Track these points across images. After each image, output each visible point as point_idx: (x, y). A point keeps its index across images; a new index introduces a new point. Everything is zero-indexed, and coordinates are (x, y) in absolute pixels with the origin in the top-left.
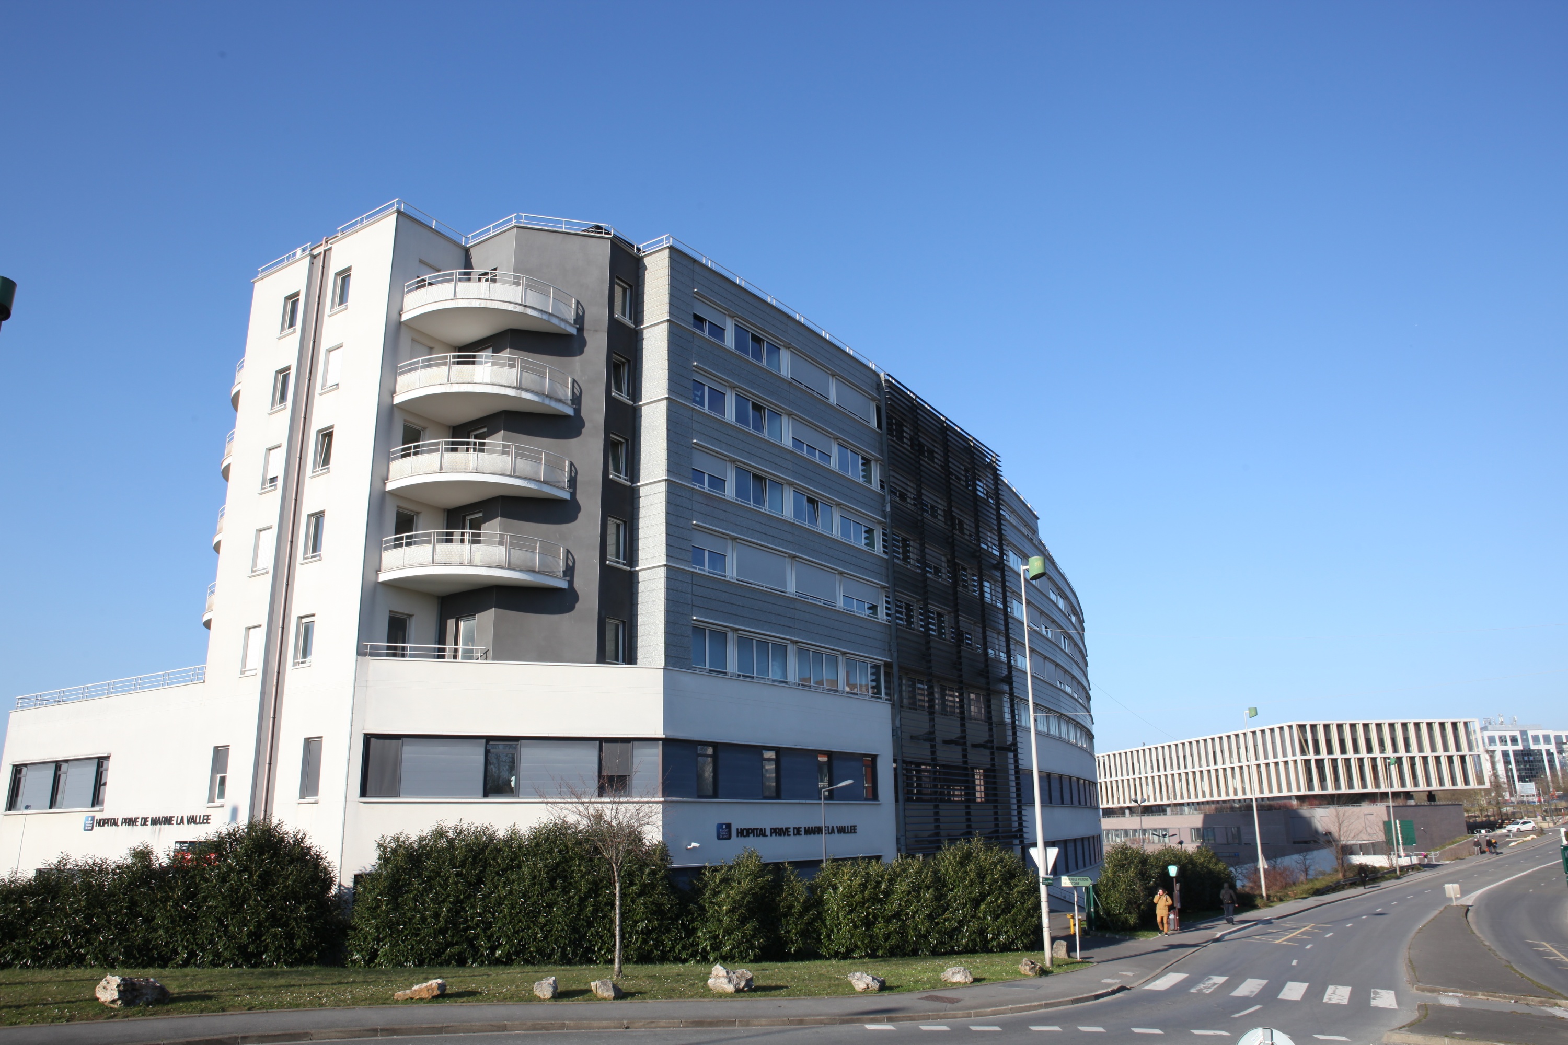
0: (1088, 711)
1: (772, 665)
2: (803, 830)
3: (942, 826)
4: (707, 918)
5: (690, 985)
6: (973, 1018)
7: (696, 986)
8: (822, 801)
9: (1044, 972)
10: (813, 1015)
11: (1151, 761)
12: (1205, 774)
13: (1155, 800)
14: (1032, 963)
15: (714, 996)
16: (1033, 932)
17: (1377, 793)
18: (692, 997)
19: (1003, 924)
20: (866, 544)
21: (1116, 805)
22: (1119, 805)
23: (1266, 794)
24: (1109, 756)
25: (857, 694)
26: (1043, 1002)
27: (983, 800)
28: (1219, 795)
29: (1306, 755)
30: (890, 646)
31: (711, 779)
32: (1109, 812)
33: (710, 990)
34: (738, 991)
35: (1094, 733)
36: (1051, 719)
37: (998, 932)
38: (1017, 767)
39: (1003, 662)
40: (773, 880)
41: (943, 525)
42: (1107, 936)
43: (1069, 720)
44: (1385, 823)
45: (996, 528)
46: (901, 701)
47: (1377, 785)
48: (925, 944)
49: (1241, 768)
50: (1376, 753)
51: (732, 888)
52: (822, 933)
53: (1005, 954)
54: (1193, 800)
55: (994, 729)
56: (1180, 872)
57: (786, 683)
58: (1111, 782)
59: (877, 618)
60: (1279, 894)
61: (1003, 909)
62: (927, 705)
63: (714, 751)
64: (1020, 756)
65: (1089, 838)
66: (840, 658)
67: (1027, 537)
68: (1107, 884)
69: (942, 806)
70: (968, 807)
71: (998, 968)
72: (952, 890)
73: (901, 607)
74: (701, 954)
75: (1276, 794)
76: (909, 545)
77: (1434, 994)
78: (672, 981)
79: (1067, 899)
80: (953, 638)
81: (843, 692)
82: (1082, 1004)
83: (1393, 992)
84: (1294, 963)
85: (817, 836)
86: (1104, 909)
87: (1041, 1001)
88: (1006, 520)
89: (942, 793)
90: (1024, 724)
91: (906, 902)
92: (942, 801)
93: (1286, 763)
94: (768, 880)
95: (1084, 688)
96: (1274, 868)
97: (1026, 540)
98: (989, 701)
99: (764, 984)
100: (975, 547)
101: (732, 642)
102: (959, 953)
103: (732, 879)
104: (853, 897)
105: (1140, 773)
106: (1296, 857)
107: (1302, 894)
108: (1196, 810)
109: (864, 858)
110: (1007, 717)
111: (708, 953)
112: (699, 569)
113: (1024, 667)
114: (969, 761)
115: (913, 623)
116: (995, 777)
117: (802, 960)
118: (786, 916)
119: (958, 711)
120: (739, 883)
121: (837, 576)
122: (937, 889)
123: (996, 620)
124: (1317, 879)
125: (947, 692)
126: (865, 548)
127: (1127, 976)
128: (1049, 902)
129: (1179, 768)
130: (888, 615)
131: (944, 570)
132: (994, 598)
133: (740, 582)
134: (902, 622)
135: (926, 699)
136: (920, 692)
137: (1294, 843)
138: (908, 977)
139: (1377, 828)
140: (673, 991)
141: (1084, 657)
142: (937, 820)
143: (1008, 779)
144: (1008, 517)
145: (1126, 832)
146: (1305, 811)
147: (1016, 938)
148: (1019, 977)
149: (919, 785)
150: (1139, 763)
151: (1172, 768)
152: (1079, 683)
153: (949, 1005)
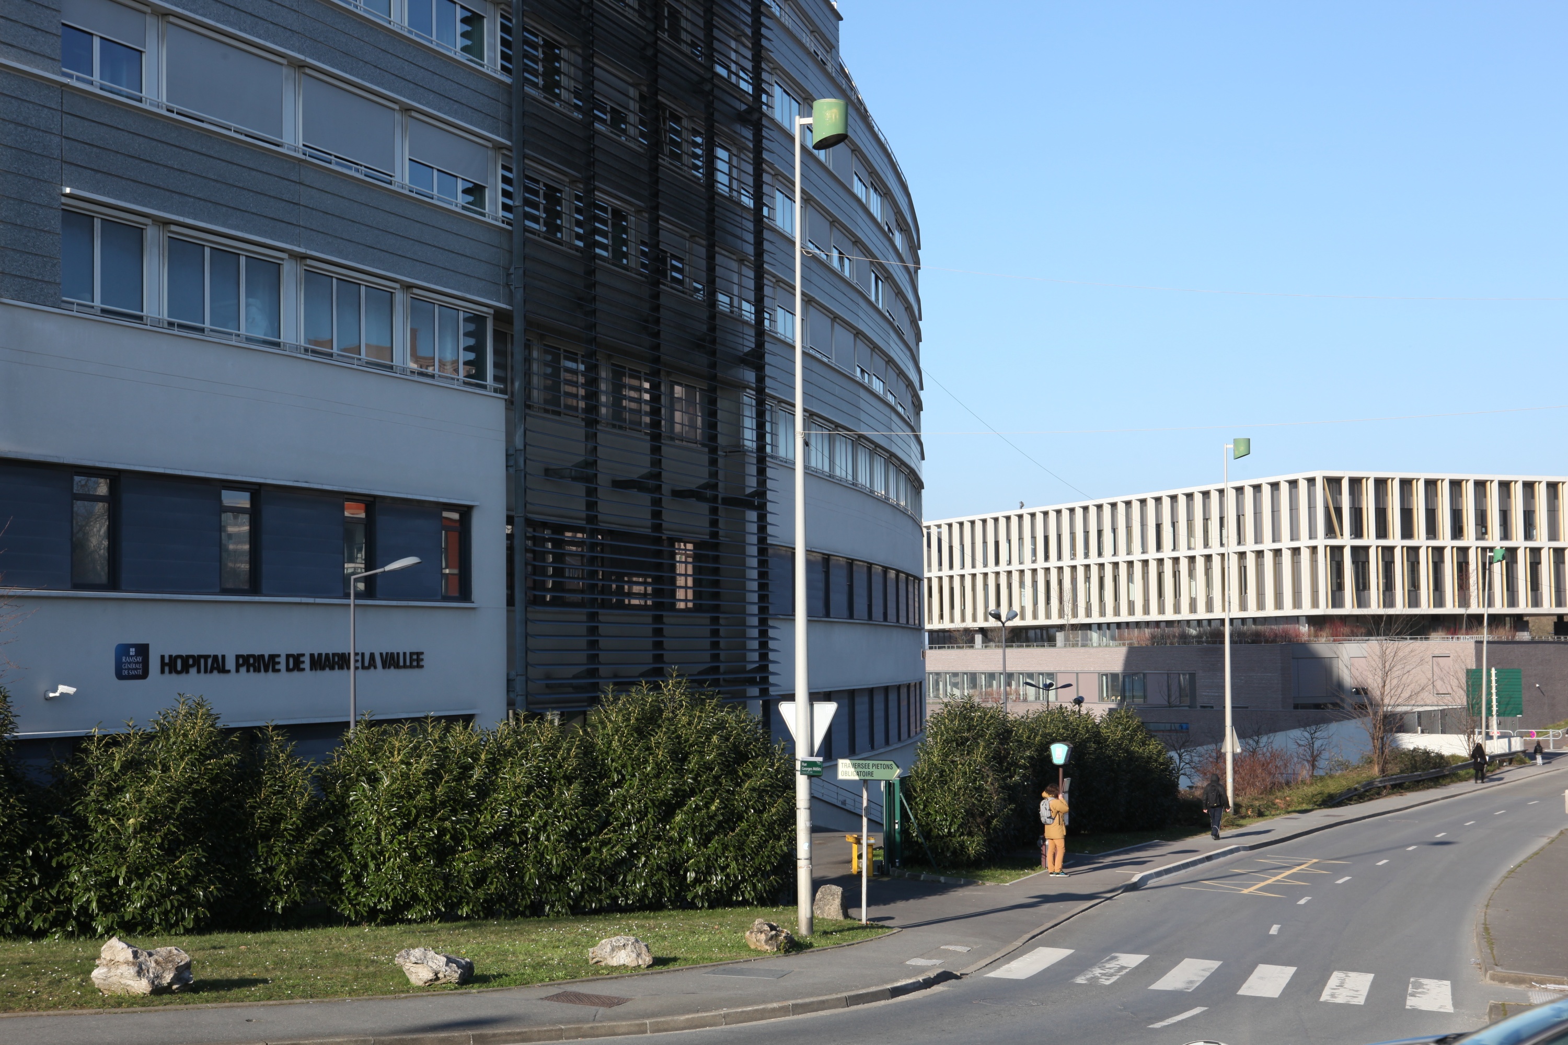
0: (914, 429)
1: (247, 305)
2: (307, 659)
3: (603, 657)
4: (91, 844)
5: (51, 983)
6: (649, 1034)
7: (64, 983)
8: (351, 601)
9: (794, 946)
10: (320, 1036)
11: (1034, 538)
12: (1138, 567)
13: (1035, 616)
14: (772, 928)
15: (105, 1003)
16: (775, 871)
17: (1462, 615)
18: (55, 1006)
19: (719, 853)
20: (465, 49)
21: (958, 624)
22: (963, 625)
23: (1252, 612)
24: (950, 525)
25: (433, 376)
26: (790, 1003)
27: (690, 605)
28: (1161, 610)
29: (1335, 537)
30: (508, 275)
31: (103, 552)
32: (942, 639)
33: (95, 991)
34: (158, 991)
35: (924, 478)
36: (838, 444)
37: (708, 867)
38: (762, 540)
39: (746, 323)
40: (242, 764)
41: (635, 17)
42: (922, 878)
43: (875, 449)
44: (1469, 672)
45: (749, 32)
46: (528, 396)
47: (1464, 600)
48: (558, 891)
49: (1208, 558)
50: (1470, 539)
51: (149, 781)
52: (344, 871)
53: (720, 910)
54: (1110, 618)
55: (721, 462)
56: (1073, 755)
57: (277, 345)
58: (951, 577)
59: (483, 215)
60: (1257, 803)
61: (720, 822)
62: (582, 404)
63: (112, 488)
64: (770, 518)
65: (899, 687)
66: (399, 297)
67: (813, 56)
68: (930, 775)
69: (605, 615)
70: (658, 619)
71: (704, 938)
72: (618, 785)
73: (536, 193)
74: (76, 918)
75: (1270, 611)
76: (558, 58)
77: (1523, 987)
78: (9, 976)
79: (848, 807)
80: (644, 265)
81: (404, 371)
82: (866, 1006)
83: (1448, 983)
84: (1274, 930)
85: (337, 673)
86: (919, 825)
87: (786, 999)
88: (772, 17)
89: (605, 590)
90: (782, 453)
91: (522, 808)
92: (605, 604)
93: (1296, 551)
94: (229, 764)
95: (910, 384)
96: (1254, 752)
97: (810, 63)
98: (713, 402)
99: (216, 976)
100: (702, 71)
101: (156, 251)
102: (627, 910)
103: (150, 762)
104: (411, 797)
105: (1010, 563)
106: (1297, 734)
107: (1300, 803)
108: (1113, 638)
109: (438, 719)
110: (749, 436)
111: (92, 918)
112: (78, 79)
113: (789, 335)
114: (665, 525)
115: (559, 228)
116: (716, 559)
117: (299, 927)
118: (266, 837)
119: (647, 420)
120: (166, 769)
121: (398, 116)
122: (587, 782)
123: (738, 232)
124: (1331, 777)
125: (627, 380)
126: (462, 57)
127: (955, 952)
128: (811, 808)
129: (1087, 555)
130: (506, 207)
131: (632, 118)
132: (735, 185)
133: (174, 116)
134: (536, 226)
135: (582, 392)
136: (568, 376)
137: (1296, 707)
138: (521, 957)
139: (1455, 683)
140: (13, 995)
141: (914, 319)
142: (593, 644)
143: (743, 564)
144: (776, 10)
145: (973, 678)
146: (1323, 646)
147: (744, 880)
148: (744, 955)
149: (558, 572)
150: (1009, 541)
151: (1073, 555)
152: (901, 374)
153: (602, 1010)
